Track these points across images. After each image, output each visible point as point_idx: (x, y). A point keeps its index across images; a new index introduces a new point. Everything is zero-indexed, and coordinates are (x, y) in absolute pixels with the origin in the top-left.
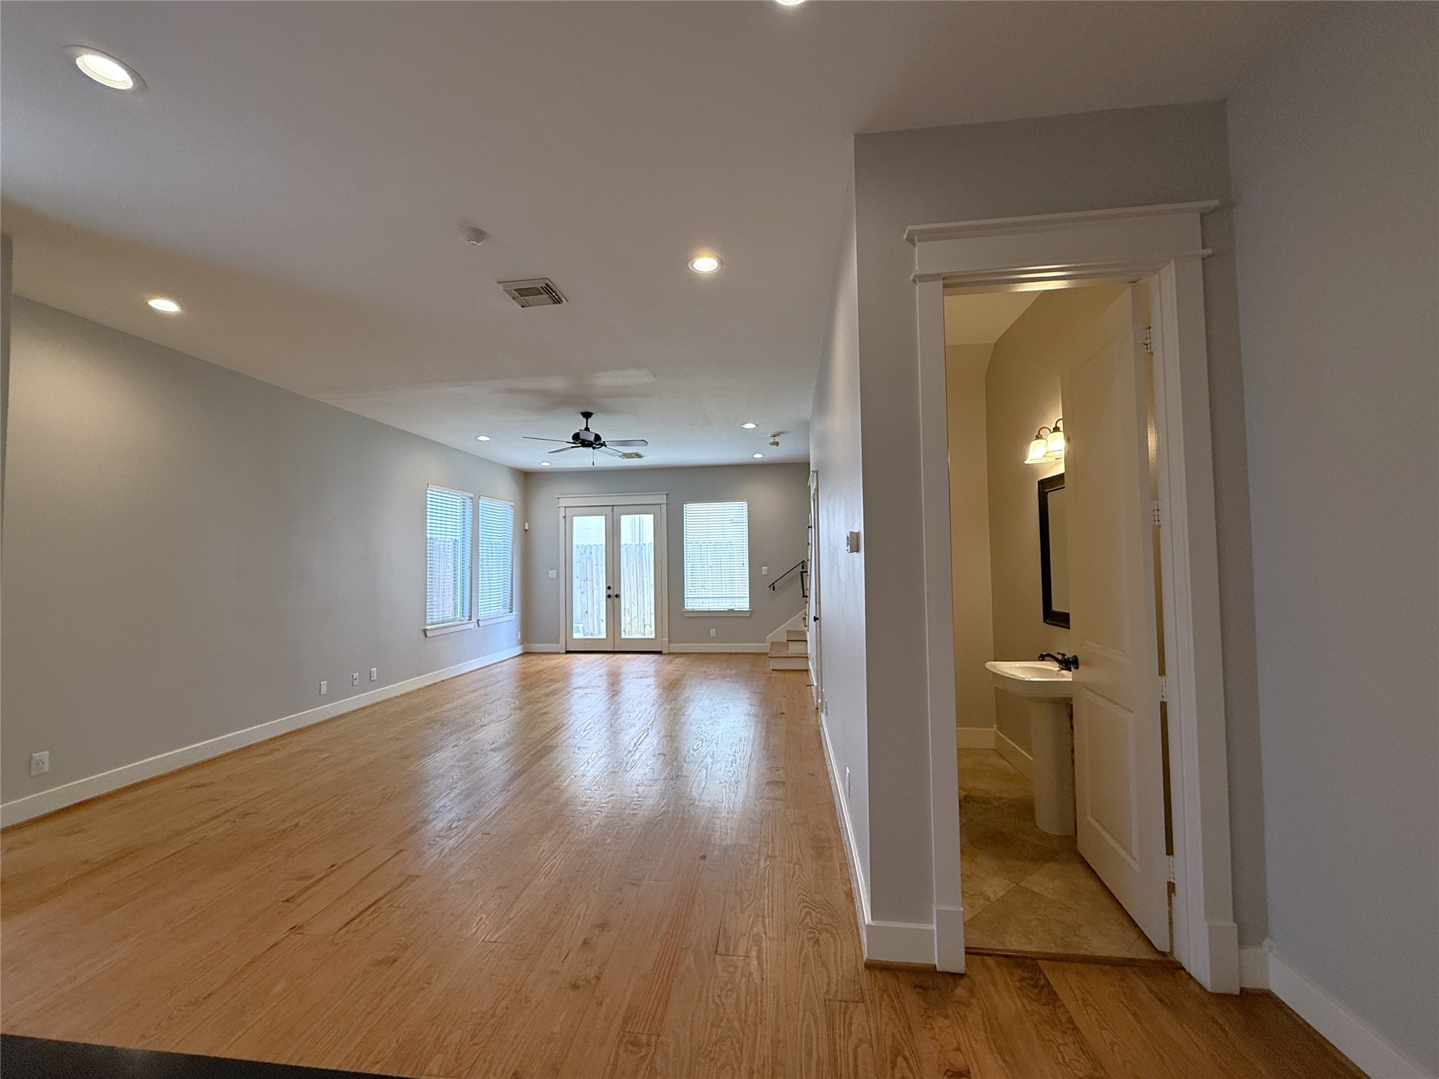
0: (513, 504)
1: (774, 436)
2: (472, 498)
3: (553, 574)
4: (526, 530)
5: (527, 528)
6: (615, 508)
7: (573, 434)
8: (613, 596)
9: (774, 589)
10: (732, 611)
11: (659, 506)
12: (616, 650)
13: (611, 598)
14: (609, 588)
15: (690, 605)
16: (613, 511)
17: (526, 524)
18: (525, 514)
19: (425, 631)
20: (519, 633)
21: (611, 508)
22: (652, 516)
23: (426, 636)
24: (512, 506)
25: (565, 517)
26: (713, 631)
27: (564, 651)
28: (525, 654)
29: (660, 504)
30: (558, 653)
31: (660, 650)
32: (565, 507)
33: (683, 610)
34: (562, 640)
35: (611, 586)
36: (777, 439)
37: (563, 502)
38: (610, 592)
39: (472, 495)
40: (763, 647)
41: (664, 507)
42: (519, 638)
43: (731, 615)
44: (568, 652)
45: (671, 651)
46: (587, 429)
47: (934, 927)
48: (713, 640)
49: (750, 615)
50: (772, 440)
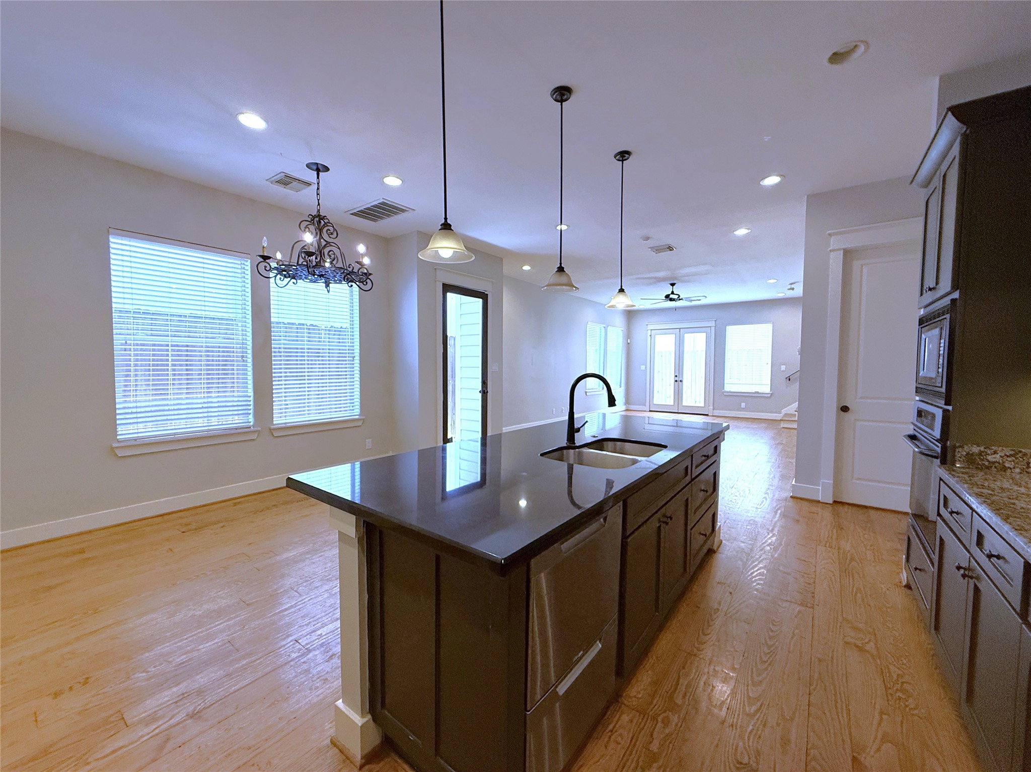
0: (623, 329)
1: (791, 284)
2: (605, 327)
3: (643, 367)
4: (628, 343)
5: (629, 342)
6: (681, 330)
7: (665, 295)
8: (678, 381)
9: (789, 380)
10: (757, 393)
11: (710, 328)
12: (679, 412)
13: (677, 382)
14: (676, 376)
15: (728, 388)
16: (680, 331)
17: (629, 340)
18: (628, 335)
19: (586, 392)
20: (624, 399)
21: (678, 330)
22: (705, 334)
23: (586, 394)
24: (622, 330)
25: (651, 336)
26: (743, 405)
27: (648, 410)
28: (627, 410)
29: (710, 327)
30: (645, 411)
31: (707, 413)
32: (651, 330)
33: (723, 391)
34: (647, 404)
35: (677, 375)
36: (793, 286)
37: (650, 327)
38: (677, 379)
39: (604, 326)
40: (778, 416)
41: (713, 329)
42: (624, 401)
43: (756, 396)
44: (650, 411)
45: (714, 415)
46: (673, 293)
47: (820, 488)
48: (743, 410)
49: (771, 396)
50: (789, 287)
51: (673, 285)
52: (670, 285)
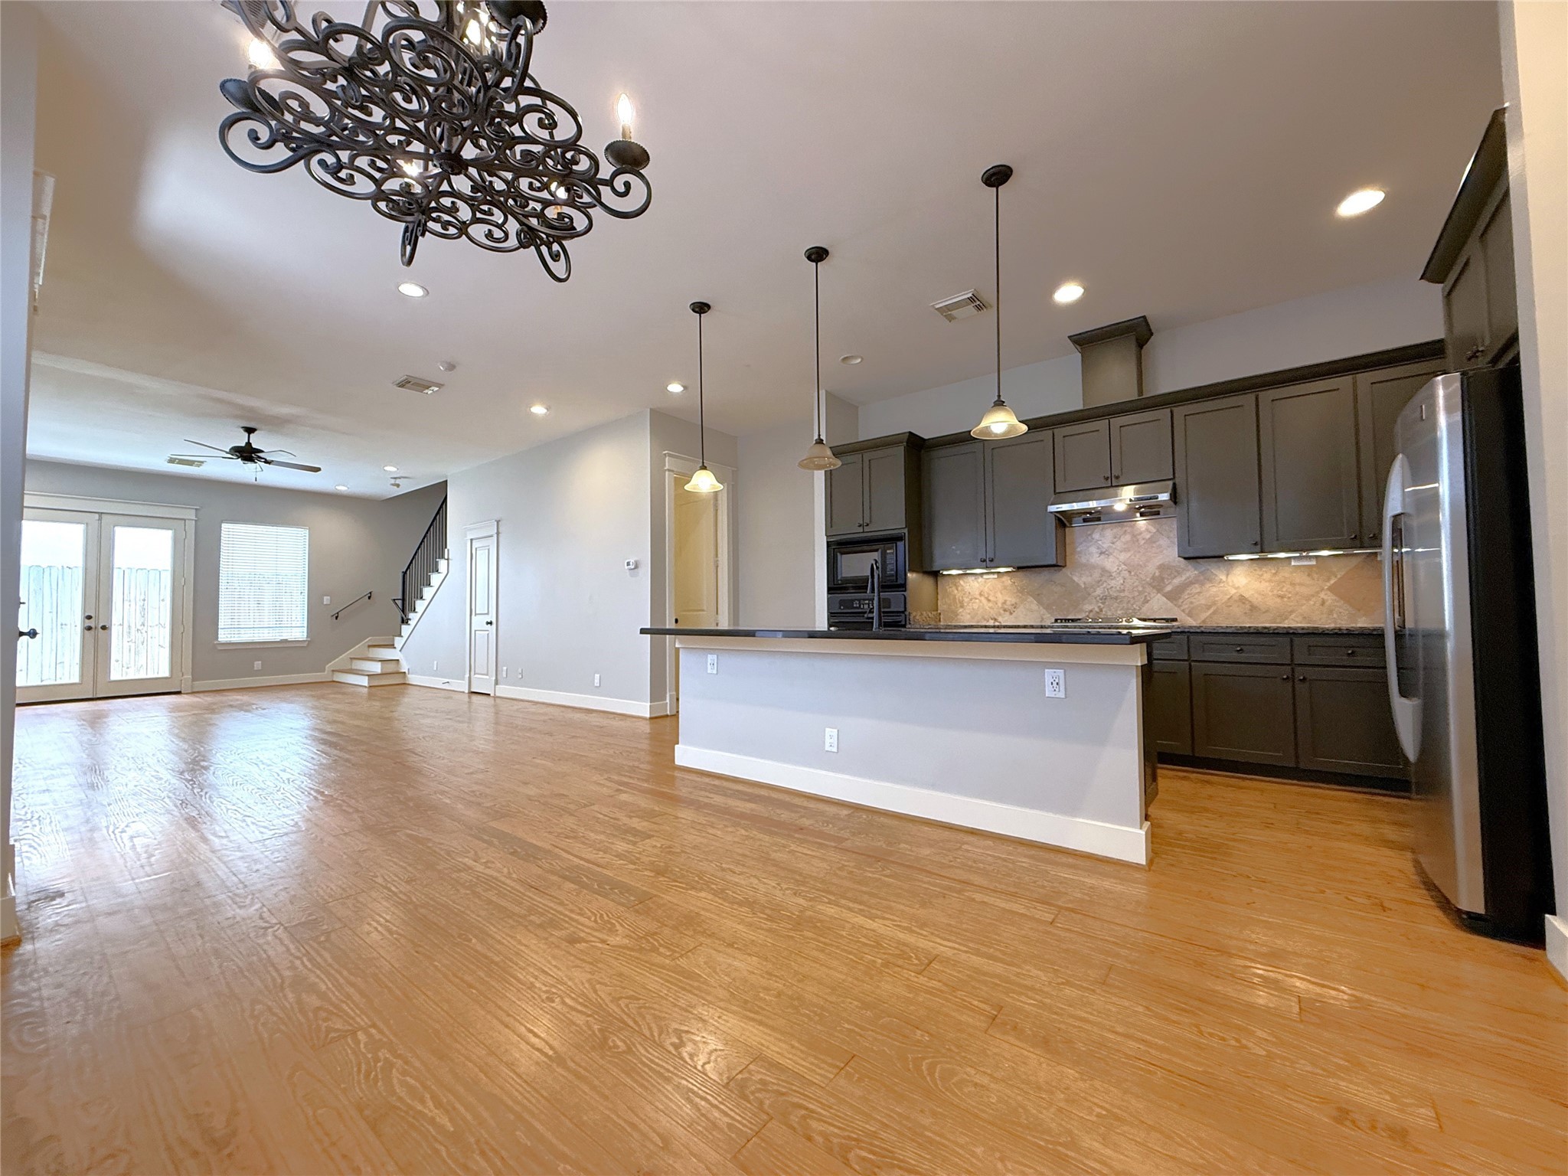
1: (395, 478)
6: (105, 516)
8: (96, 628)
9: (337, 618)
10: (285, 641)
12: (97, 696)
13: (92, 632)
14: (89, 616)
15: (226, 635)
16: (100, 519)
26: (258, 665)
31: (179, 690)
33: (216, 641)
35: (93, 614)
36: (398, 482)
38: (91, 623)
40: (323, 676)
41: (190, 525)
43: (282, 646)
45: (195, 691)
49: (313, 645)
50: (393, 481)
51: (250, 431)
52: (242, 430)
